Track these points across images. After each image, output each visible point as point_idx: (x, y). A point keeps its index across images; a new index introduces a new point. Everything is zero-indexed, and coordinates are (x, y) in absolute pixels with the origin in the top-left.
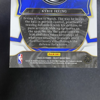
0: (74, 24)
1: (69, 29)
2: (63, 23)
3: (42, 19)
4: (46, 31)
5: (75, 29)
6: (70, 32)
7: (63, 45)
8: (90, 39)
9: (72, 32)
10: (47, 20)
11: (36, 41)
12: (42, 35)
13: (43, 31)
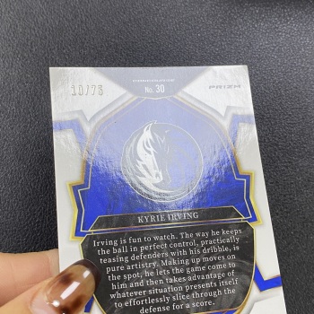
0: (220, 246)
1: (211, 259)
2: (194, 247)
3: (139, 240)
4: (155, 270)
5: (226, 257)
6: (214, 267)
7: (202, 304)
8: (265, 279)
9: (219, 266)
10: (153, 241)
11: (132, 303)
12: (145, 283)
13: (147, 273)
